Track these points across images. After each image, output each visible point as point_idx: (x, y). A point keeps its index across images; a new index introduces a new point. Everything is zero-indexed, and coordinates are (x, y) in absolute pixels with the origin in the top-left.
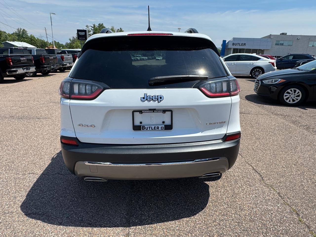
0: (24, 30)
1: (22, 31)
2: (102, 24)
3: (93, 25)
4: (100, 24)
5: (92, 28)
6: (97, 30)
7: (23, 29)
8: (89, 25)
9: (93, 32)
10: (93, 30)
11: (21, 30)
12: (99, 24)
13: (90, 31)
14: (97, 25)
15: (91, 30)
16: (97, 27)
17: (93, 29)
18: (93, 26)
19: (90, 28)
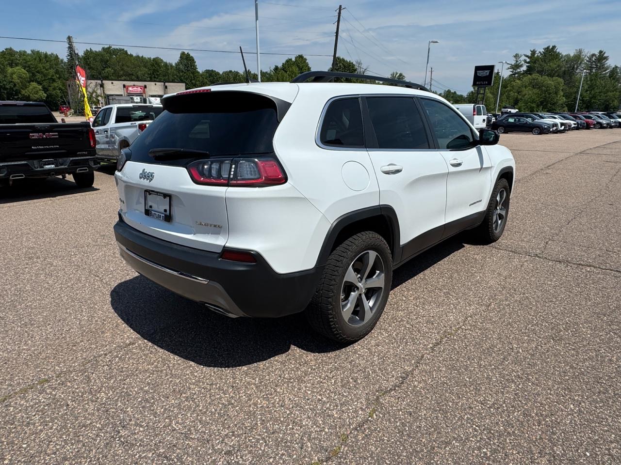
0: (401, 75)
1: (398, 76)
2: (554, 47)
3: (531, 53)
4: (548, 48)
5: (527, 58)
6: (538, 61)
7: (399, 73)
8: (520, 53)
9: (527, 66)
10: (528, 63)
11: (396, 75)
12: (546, 47)
13: (521, 66)
14: (540, 50)
15: (523, 62)
16: (539, 54)
17: (528, 60)
18: (529, 54)
19: (523, 58)
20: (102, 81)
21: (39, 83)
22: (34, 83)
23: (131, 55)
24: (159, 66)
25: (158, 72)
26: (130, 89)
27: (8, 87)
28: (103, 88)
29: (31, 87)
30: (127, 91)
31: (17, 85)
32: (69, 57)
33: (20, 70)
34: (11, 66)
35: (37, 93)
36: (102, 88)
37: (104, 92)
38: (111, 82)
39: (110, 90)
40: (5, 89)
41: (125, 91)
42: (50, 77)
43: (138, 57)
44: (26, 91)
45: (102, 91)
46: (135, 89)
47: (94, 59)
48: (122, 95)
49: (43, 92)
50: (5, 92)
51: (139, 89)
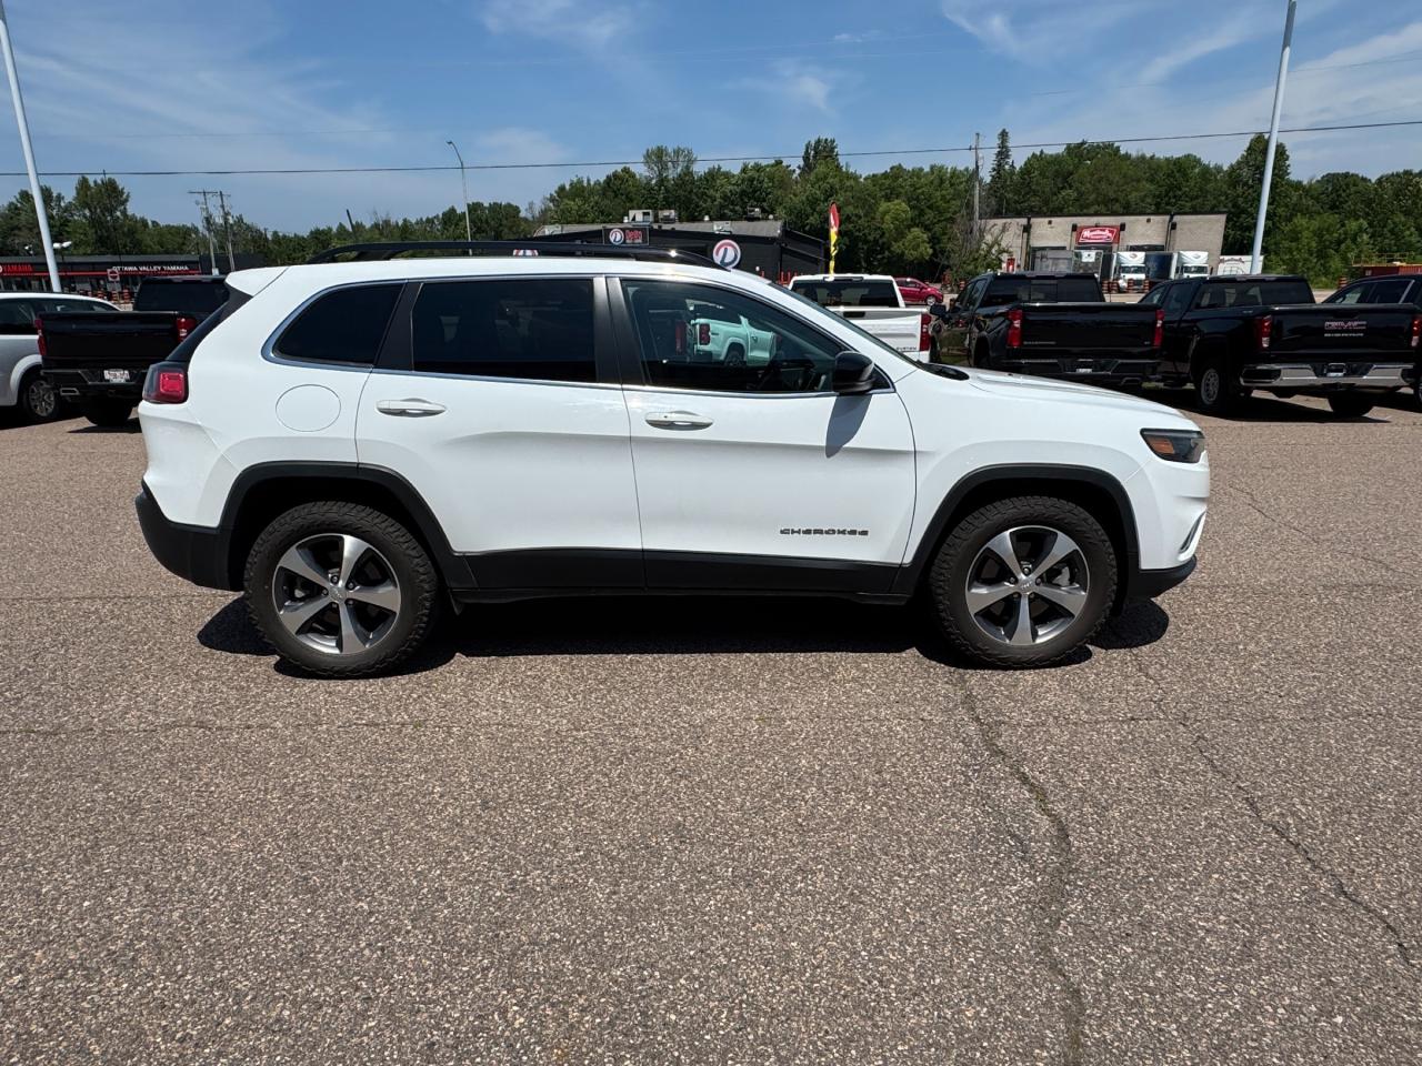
20: (1029, 220)
21: (927, 228)
22: (916, 229)
23: (1127, 156)
24: (1185, 175)
25: (1180, 189)
26: (1086, 233)
27: (871, 238)
28: (1029, 235)
29: (910, 237)
30: (1078, 239)
31: (887, 235)
32: (993, 173)
33: (900, 206)
34: (888, 199)
35: (916, 248)
36: (1025, 234)
37: (1028, 242)
38: (1047, 220)
39: (1042, 237)
40: (866, 242)
41: (1074, 239)
42: (949, 215)
43: (1143, 158)
44: (900, 244)
45: (1025, 240)
46: (1098, 232)
47: (1042, 174)
48: (1063, 248)
49: (928, 245)
50: (865, 247)
51: (1107, 233)
